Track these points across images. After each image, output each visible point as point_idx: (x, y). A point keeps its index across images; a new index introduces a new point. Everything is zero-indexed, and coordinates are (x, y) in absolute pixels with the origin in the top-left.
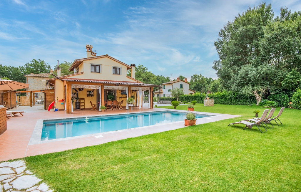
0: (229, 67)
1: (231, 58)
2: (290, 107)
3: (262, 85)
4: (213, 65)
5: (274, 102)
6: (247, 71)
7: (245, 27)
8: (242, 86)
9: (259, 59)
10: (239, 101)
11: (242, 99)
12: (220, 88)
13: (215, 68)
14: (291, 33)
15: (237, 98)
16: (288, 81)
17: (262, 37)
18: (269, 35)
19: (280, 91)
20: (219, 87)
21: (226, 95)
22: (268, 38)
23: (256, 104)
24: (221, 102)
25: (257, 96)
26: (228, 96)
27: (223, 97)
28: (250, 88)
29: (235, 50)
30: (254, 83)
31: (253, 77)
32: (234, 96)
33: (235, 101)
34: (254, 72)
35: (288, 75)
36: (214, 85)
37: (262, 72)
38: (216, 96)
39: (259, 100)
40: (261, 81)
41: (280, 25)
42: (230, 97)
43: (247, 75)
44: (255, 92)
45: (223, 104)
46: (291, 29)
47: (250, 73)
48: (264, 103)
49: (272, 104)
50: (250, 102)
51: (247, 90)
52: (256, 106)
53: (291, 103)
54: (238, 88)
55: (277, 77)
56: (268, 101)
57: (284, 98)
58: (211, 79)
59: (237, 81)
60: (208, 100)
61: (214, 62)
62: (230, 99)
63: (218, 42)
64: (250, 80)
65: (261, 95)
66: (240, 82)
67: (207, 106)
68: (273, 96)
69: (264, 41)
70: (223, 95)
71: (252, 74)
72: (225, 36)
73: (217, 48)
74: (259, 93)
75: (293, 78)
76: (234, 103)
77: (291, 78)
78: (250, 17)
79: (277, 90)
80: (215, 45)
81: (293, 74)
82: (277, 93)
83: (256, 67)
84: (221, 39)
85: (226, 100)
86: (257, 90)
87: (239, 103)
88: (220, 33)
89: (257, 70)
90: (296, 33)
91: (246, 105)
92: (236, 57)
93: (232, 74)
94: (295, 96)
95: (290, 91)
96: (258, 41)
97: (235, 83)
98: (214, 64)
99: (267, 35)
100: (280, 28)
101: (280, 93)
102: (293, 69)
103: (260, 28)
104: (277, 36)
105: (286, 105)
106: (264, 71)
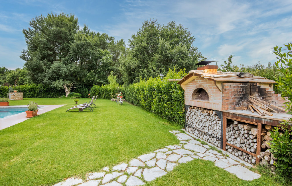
0: (41, 60)
1: (43, 52)
2: (89, 97)
3: (70, 80)
4: (21, 54)
5: (79, 94)
6: (59, 67)
7: (58, 28)
8: (54, 80)
9: (69, 58)
10: (48, 94)
11: (52, 92)
12: (19, 81)
13: (23, 57)
14: (91, 46)
15: (47, 91)
16: (88, 79)
17: (73, 42)
18: (78, 42)
19: (83, 86)
20: (18, 79)
21: (35, 88)
22: (77, 44)
23: (66, 96)
24: (29, 96)
25: (67, 89)
26: (38, 89)
27: (31, 90)
28: (61, 82)
29: (47, 45)
30: (64, 78)
31: (64, 73)
32: (44, 89)
33: (45, 94)
34: (65, 69)
35: (88, 75)
36: (12, 77)
37: (71, 70)
38: (22, 89)
39: (68, 93)
40: (69, 77)
41: (85, 38)
42: (40, 90)
43: (59, 70)
44: (65, 86)
45: (32, 97)
46: (91, 43)
47: (61, 69)
48: (72, 95)
49: (78, 95)
50: (60, 95)
51: (58, 84)
52: (66, 98)
53: (90, 94)
54: (50, 82)
55: (81, 75)
56: (75, 94)
57: (85, 91)
58: (4, 68)
59: (49, 75)
60: (16, 93)
61: (23, 52)
62: (39, 92)
63: (28, 30)
64: (61, 75)
65: (70, 88)
66: (52, 76)
67: (14, 100)
68: (78, 90)
69: (74, 45)
70: (32, 88)
71: (64, 70)
72: (36, 28)
73: (27, 36)
74: (68, 87)
75: (91, 77)
76: (44, 96)
77: (90, 77)
78: (63, 22)
79: (80, 85)
80: (24, 33)
81: (91, 74)
82: (80, 88)
83: (66, 64)
84: (32, 29)
85: (34, 94)
86: (67, 84)
87: (49, 95)
88: (31, 23)
89: (67, 67)
90: (94, 47)
91: (55, 97)
92: (48, 52)
93: (44, 67)
94: (93, 89)
95: (88, 86)
96: (69, 44)
97: (46, 77)
98: (23, 53)
99: (76, 42)
100: (86, 40)
101: (82, 87)
102: (91, 71)
103: (71, 34)
104: (83, 45)
105: (86, 96)
106: (73, 69)
